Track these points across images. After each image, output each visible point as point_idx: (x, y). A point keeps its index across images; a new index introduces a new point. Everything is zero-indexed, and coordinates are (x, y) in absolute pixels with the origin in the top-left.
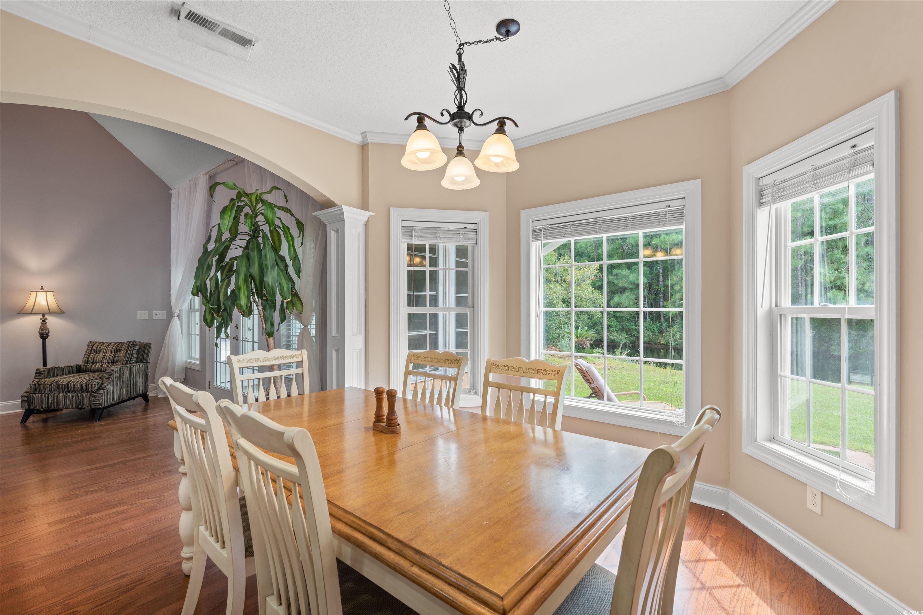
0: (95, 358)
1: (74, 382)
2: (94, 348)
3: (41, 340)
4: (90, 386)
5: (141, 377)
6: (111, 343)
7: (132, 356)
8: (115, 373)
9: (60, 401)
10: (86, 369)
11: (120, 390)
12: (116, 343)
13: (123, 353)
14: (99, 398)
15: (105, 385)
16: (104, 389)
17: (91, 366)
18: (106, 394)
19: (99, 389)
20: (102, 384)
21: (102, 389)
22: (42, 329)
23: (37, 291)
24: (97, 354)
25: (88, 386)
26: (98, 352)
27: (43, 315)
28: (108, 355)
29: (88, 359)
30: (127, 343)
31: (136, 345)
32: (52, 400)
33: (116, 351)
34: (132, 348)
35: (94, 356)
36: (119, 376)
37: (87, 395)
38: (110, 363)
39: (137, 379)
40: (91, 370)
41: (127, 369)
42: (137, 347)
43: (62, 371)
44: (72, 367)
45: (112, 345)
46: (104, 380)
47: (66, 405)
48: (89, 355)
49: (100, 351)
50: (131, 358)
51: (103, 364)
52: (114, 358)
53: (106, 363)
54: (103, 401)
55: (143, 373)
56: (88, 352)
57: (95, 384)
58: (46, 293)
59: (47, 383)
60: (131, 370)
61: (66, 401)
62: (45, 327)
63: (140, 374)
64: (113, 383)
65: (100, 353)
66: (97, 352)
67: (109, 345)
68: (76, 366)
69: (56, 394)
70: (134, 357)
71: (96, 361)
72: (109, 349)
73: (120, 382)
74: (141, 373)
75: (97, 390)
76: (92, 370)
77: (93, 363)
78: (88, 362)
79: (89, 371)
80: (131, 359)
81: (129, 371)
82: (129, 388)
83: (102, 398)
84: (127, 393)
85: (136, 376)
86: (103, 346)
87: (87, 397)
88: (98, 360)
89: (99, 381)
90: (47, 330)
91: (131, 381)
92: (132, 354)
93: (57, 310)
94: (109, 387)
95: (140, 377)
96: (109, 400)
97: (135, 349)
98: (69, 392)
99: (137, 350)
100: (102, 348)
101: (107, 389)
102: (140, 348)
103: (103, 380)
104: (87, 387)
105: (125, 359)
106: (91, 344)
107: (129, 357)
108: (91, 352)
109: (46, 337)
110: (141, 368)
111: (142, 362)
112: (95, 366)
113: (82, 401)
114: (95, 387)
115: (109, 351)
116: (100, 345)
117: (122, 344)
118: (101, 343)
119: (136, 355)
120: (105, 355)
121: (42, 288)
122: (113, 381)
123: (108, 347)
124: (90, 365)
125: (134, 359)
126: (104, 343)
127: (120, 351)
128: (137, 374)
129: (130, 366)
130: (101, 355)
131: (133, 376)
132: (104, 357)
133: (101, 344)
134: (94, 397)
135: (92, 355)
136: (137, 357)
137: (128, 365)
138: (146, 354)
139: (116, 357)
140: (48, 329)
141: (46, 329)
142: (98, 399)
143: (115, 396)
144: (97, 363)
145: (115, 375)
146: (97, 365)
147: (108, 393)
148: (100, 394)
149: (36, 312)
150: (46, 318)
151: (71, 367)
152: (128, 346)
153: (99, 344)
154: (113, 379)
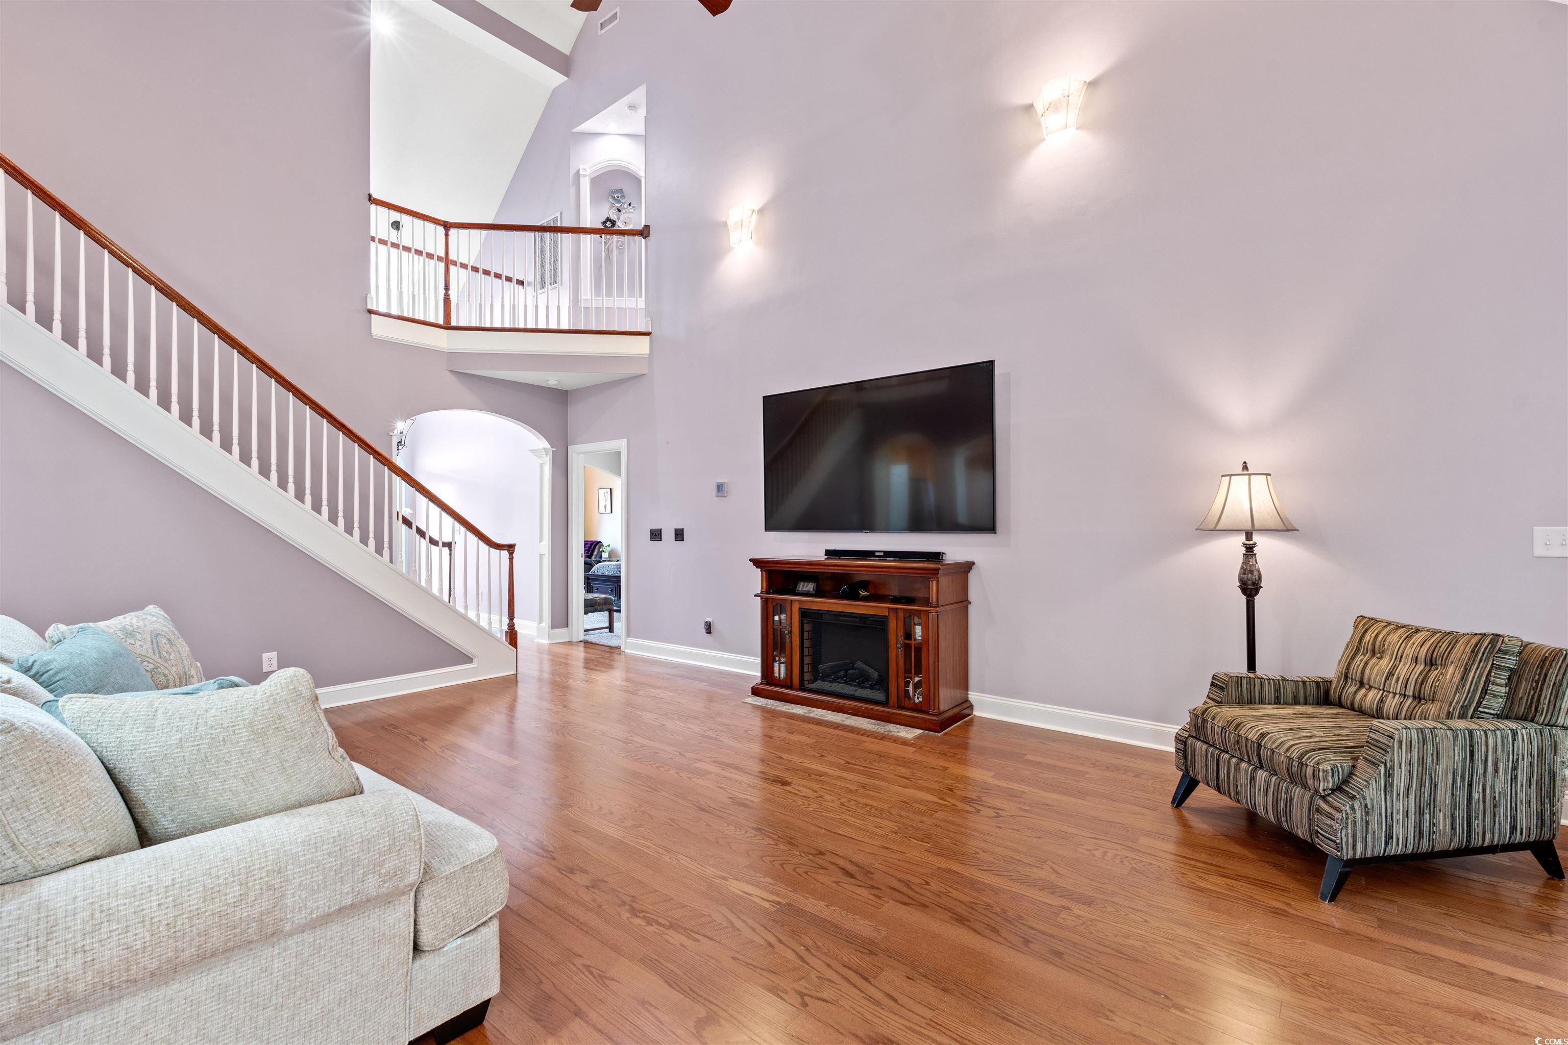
0: (1367, 672)
1: (1274, 742)
2: (1367, 637)
3: (1244, 598)
4: (1309, 771)
5: (1522, 777)
6: (1417, 631)
7: (1485, 691)
8: (1400, 747)
9: (1241, 786)
10: (1340, 697)
11: (1421, 814)
12: (1435, 632)
13: (1452, 673)
14: (1332, 822)
15: (1358, 781)
16: (1353, 798)
17: (1356, 693)
18: (1358, 815)
19: (1338, 789)
20: (1351, 774)
21: (1347, 793)
22: (1245, 570)
23: (1231, 475)
24: (1374, 660)
25: (1304, 767)
26: (1376, 652)
27: (1249, 536)
28: (1403, 670)
29: (1348, 668)
30: (1469, 641)
31: (1507, 652)
32: (1225, 772)
33: (1431, 663)
34: (1488, 659)
35: (1366, 663)
36: (1415, 761)
37: (1303, 796)
38: (1409, 697)
39: (1501, 784)
40: (1352, 704)
41: (1455, 739)
42: (1511, 662)
43: (1276, 691)
44: (1304, 682)
45: (1419, 638)
46: (1361, 763)
47: (1253, 803)
48: (1353, 658)
49: (1383, 652)
50: (1482, 698)
51: (1387, 696)
52: (1422, 683)
53: (1395, 694)
54: (1346, 835)
55: (1531, 764)
56: (1350, 648)
57: (1324, 771)
58: (1250, 479)
59: (1219, 721)
60: (1471, 746)
61: (1252, 790)
62: (1250, 566)
63: (1515, 768)
64: (1391, 784)
65: (1380, 658)
66: (1374, 653)
67: (1409, 637)
68: (1317, 683)
69: (1234, 760)
70: (1495, 696)
71: (1369, 680)
72: (1410, 651)
73: (1421, 784)
74: (1523, 766)
75: (1333, 790)
76: (1356, 706)
77: (1362, 684)
78: (1346, 677)
79: (1349, 705)
80: (1479, 703)
81: (1464, 748)
82: (1461, 813)
83: (1346, 827)
84: (1453, 828)
85: (1496, 770)
86: (1394, 637)
87: (1302, 804)
88: (1375, 680)
89: (1343, 762)
90: (1256, 573)
91: (1470, 785)
92: (1487, 681)
93: (1275, 522)
94: (1373, 793)
95: (1514, 778)
96: (1374, 839)
97: (1499, 668)
98: (1261, 767)
99: (1511, 670)
100: (1390, 643)
101: (1365, 799)
102: (1523, 663)
103: (1356, 759)
104: (1303, 771)
105: (1460, 698)
106: (1365, 624)
107: (1475, 690)
108: (1358, 650)
109: (1253, 592)
110: (1522, 746)
111: (1532, 721)
112: (1365, 696)
113: (1290, 812)
114: (1325, 778)
115: (1407, 656)
116: (1384, 632)
117: (1453, 638)
118: (1389, 624)
119: (1503, 690)
120: (1395, 667)
121: (1245, 467)
122: (1389, 775)
123: (1407, 644)
124: (1353, 689)
125: (1496, 704)
126: (1399, 627)
127: (1444, 665)
128: (1501, 765)
129: (1470, 731)
130: (1385, 664)
131: (1481, 770)
132: (1391, 674)
133: (1387, 629)
134: (1318, 810)
135: (1359, 658)
136: (1511, 697)
137: (1461, 724)
138: (1547, 693)
139: (1430, 681)
140: (1259, 571)
141: (1251, 572)
142: (1331, 827)
143: (1398, 831)
144: (1371, 687)
145: (1399, 755)
146: (1371, 694)
147: (1367, 814)
148: (1338, 810)
149: (1231, 528)
150: (1255, 544)
151: (1301, 684)
152: (1473, 651)
153: (1386, 626)
154: (1392, 767)
